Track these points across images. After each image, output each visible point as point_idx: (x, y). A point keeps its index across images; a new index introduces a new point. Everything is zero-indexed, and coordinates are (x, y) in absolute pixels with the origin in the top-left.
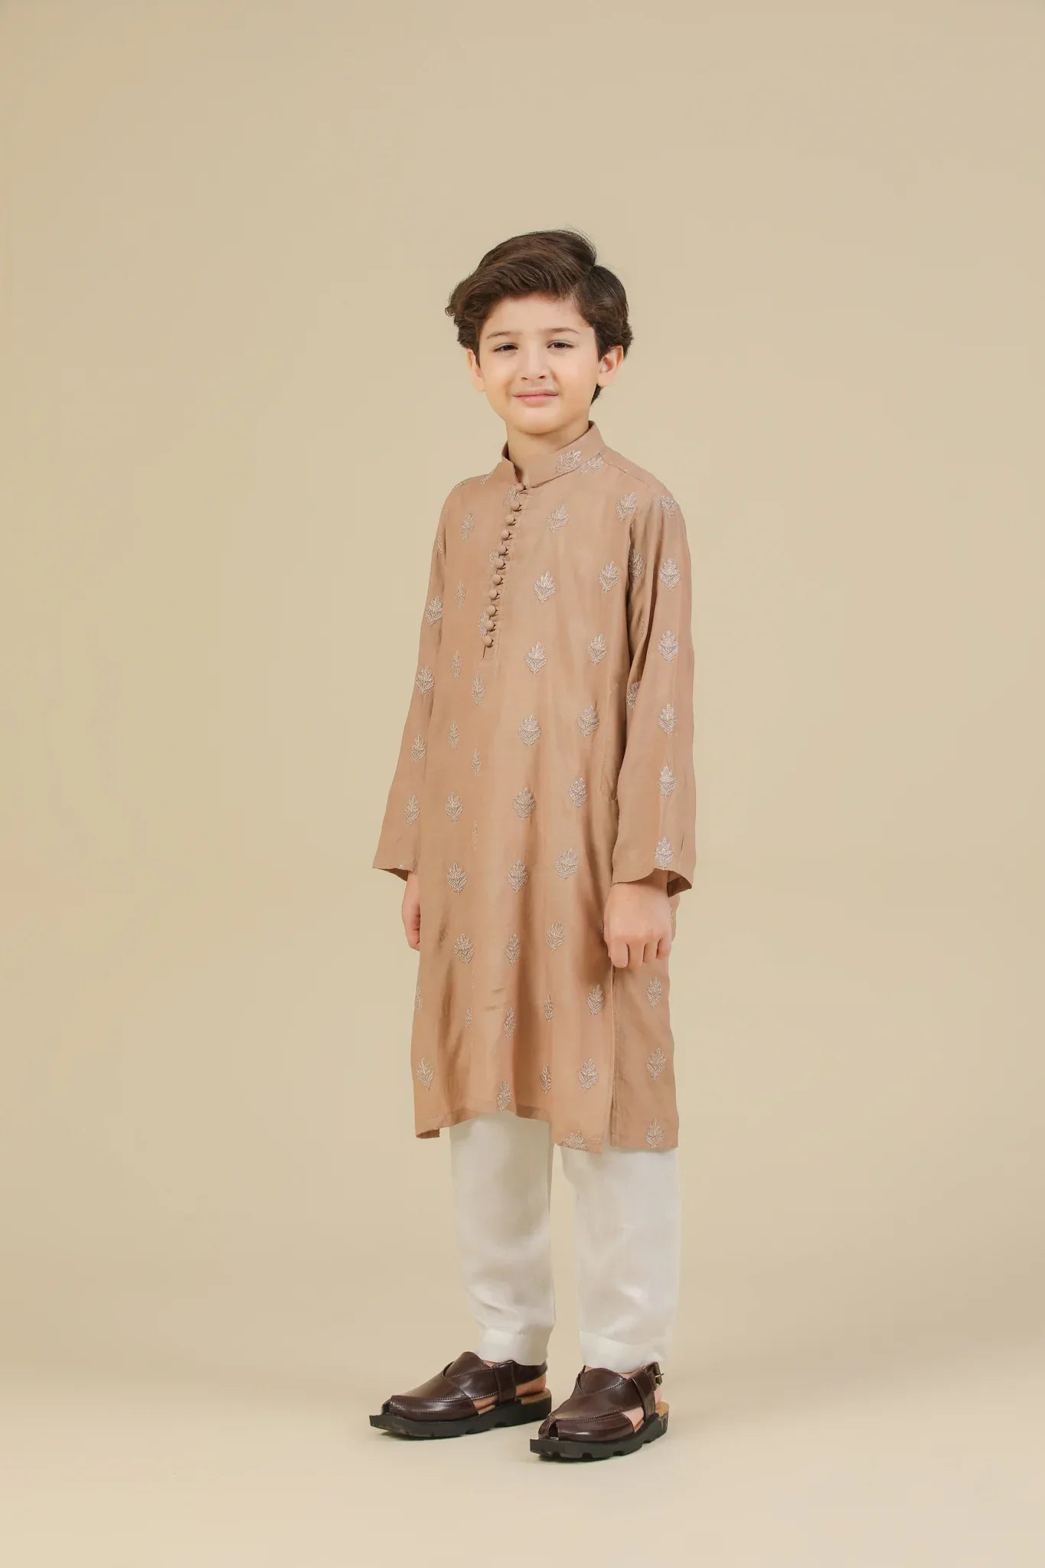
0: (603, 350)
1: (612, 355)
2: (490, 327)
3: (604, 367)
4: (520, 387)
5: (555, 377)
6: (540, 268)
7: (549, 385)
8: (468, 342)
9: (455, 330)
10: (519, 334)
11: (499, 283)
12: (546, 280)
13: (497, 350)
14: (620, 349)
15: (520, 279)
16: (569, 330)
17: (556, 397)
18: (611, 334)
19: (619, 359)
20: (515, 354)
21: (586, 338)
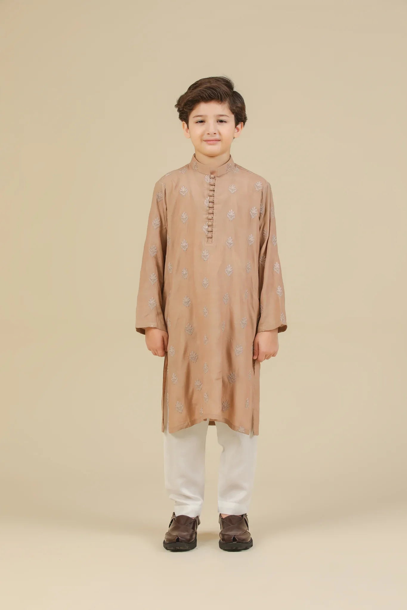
0: (237, 124)
1: (239, 126)
2: (194, 113)
3: (236, 131)
4: (206, 137)
5: (220, 134)
6: (216, 91)
7: (217, 137)
8: (184, 119)
9: (178, 114)
10: (206, 116)
11: (200, 96)
12: (218, 95)
13: (197, 122)
14: (242, 124)
15: (208, 94)
16: (226, 116)
17: (220, 141)
18: (240, 117)
19: (241, 127)
20: (204, 124)
21: (231, 119)
